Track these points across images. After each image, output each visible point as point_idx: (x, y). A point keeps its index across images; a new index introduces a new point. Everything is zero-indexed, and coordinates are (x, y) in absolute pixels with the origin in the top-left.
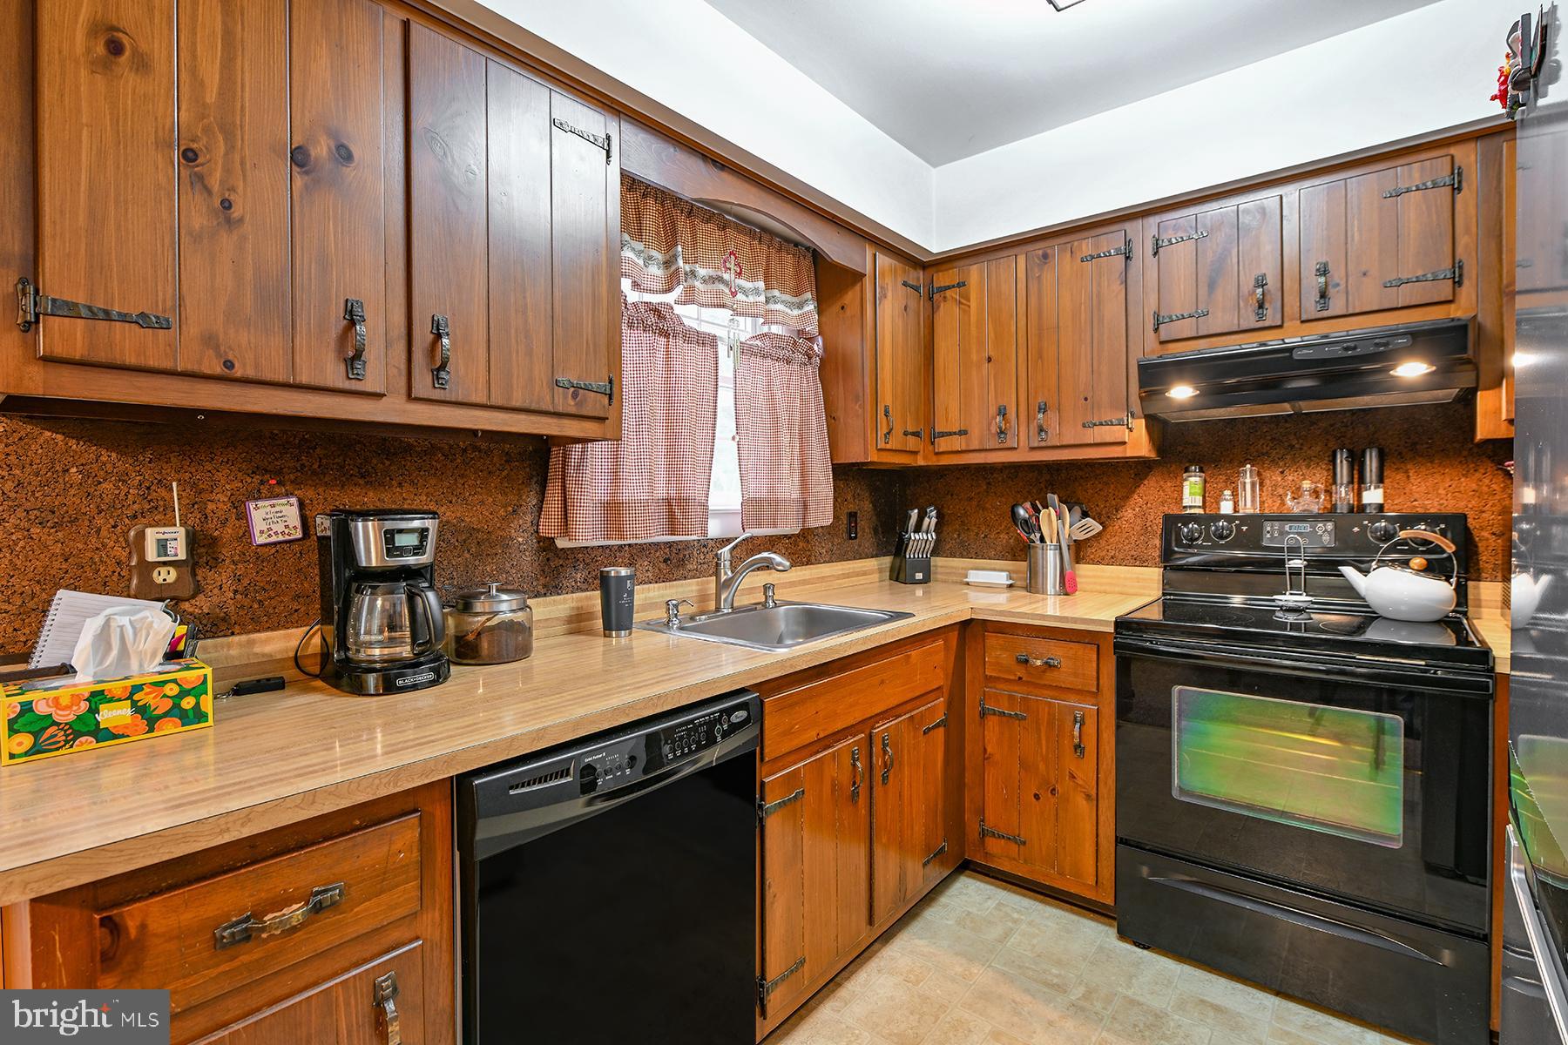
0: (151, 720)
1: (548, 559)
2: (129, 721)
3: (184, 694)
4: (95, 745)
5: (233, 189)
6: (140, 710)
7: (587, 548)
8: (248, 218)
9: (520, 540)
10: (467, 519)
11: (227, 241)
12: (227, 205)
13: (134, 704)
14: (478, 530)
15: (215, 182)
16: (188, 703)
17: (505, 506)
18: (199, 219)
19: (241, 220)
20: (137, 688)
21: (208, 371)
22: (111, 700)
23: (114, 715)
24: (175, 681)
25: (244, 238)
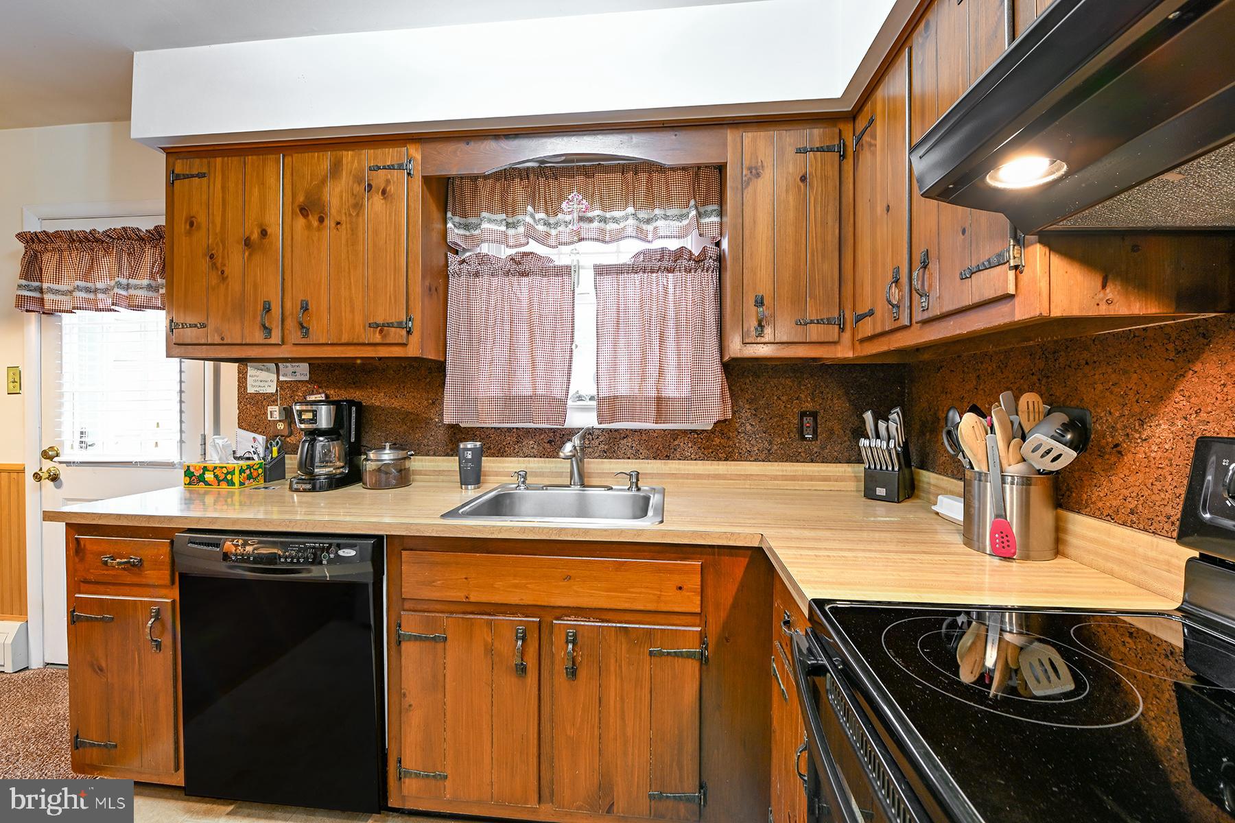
0: (219, 481)
1: (455, 433)
2: (212, 479)
3: (228, 473)
4: (204, 486)
5: (225, 265)
6: (216, 476)
7: (483, 428)
8: (229, 276)
9: (437, 420)
10: (406, 407)
11: (222, 287)
12: (223, 272)
13: (214, 473)
14: (412, 413)
15: (219, 265)
16: (229, 477)
17: (427, 400)
18: (214, 282)
19: (227, 277)
20: (215, 468)
21: (216, 343)
22: (208, 471)
23: (209, 476)
24: (226, 467)
25: (228, 285)
